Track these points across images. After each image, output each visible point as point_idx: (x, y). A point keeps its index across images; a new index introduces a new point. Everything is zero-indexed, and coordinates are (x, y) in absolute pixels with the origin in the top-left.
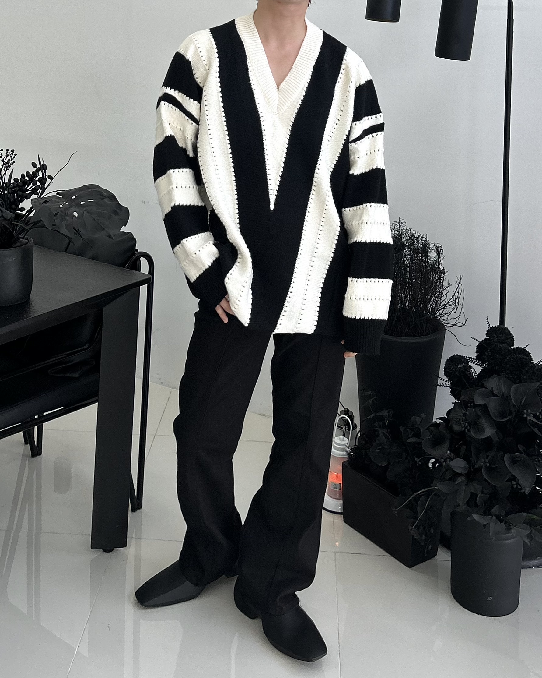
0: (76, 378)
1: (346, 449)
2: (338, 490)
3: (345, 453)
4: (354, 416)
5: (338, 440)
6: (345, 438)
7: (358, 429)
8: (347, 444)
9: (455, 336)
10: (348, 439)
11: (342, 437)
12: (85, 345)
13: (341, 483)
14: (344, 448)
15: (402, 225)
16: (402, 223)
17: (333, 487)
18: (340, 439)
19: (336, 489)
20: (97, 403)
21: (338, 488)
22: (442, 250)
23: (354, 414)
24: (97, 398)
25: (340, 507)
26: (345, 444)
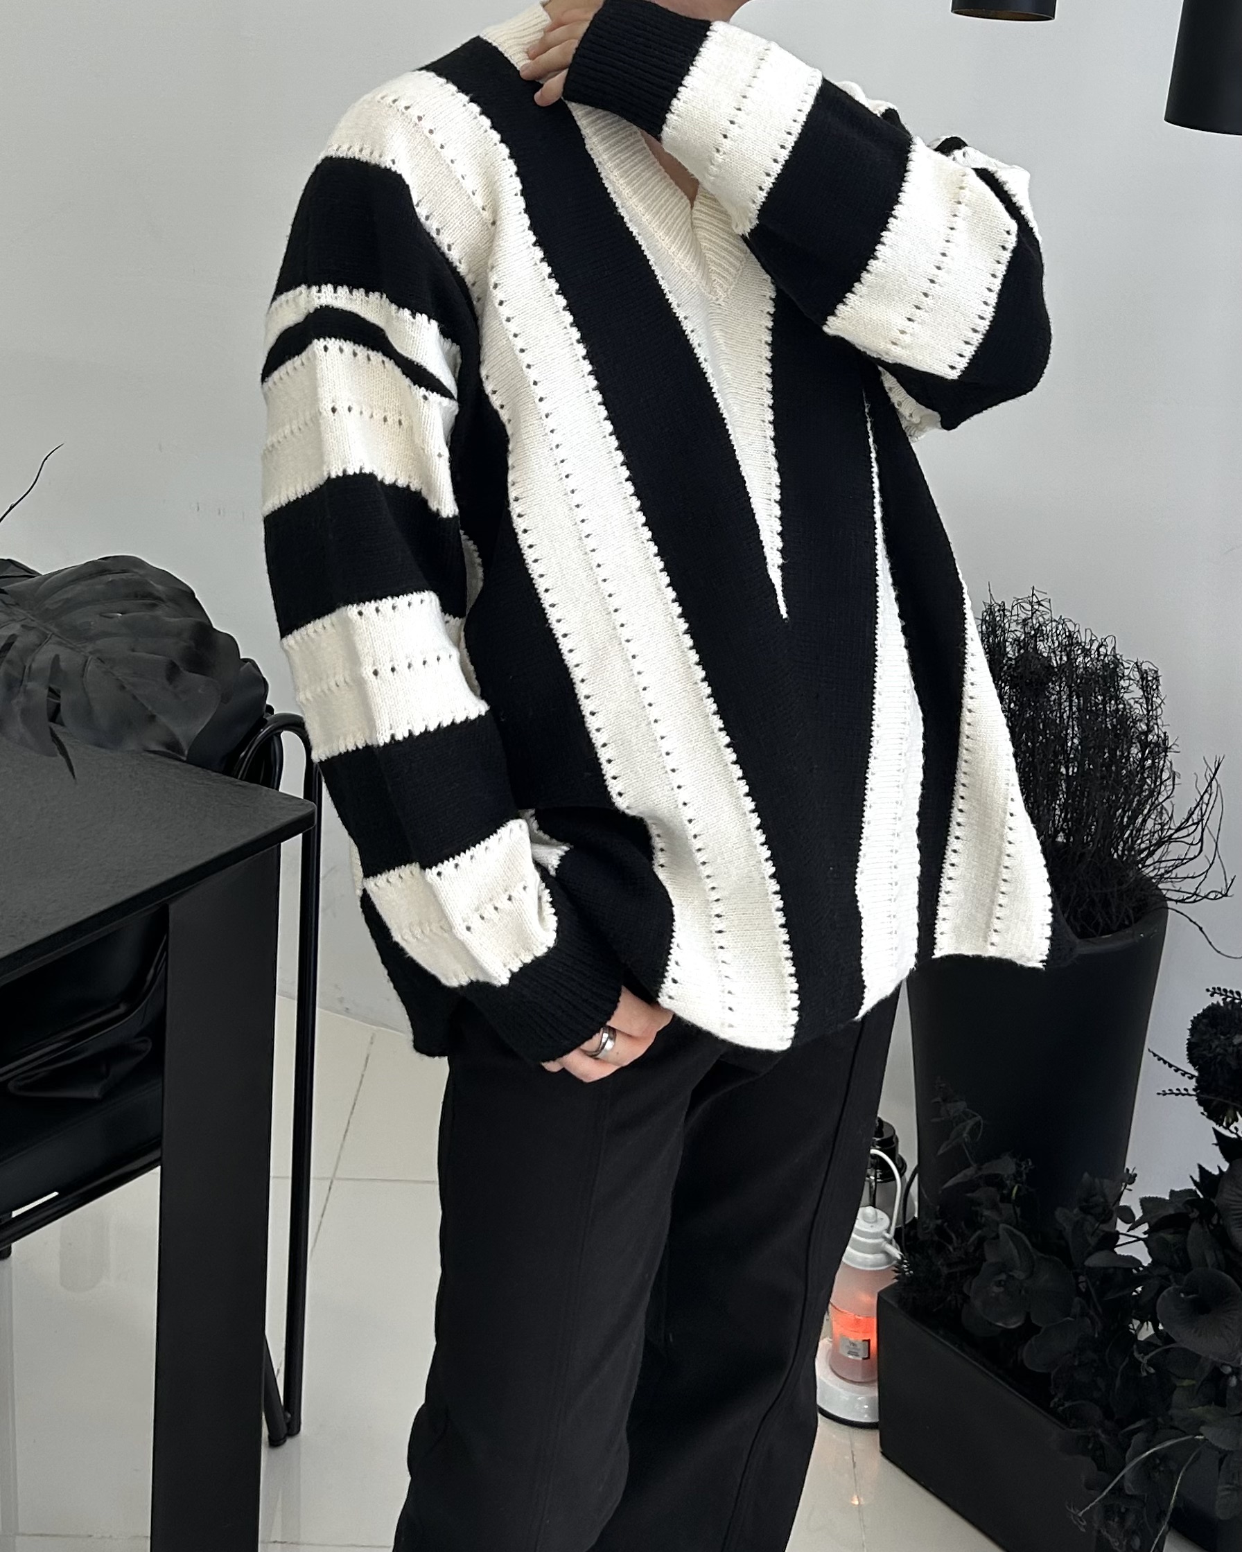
1: (884, 1248)
2: (861, 1359)
3: (882, 1257)
4: (897, 1139)
5: (867, 1224)
6: (881, 1214)
8: (889, 1231)
9: (1201, 929)
10: (891, 1217)
11: (870, 1210)
13: (871, 1342)
14: (882, 1244)
15: (1041, 608)
16: (1039, 603)
17: (847, 1351)
18: (867, 1219)
19: (857, 1355)
21: (860, 1352)
22: (1156, 679)
23: (897, 1133)
25: (871, 1408)
26: (881, 1233)
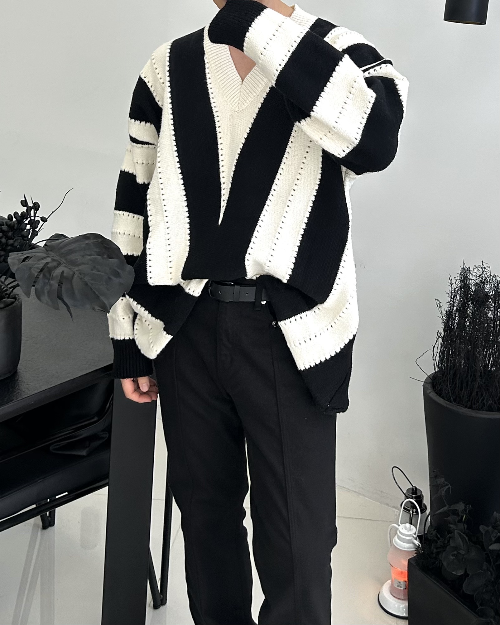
0: (82, 457)
1: (413, 541)
2: (402, 589)
3: (411, 545)
4: (423, 496)
5: (404, 529)
6: (412, 527)
7: (428, 511)
8: (415, 534)
10: (416, 528)
11: (408, 525)
12: (93, 418)
13: (406, 581)
14: (411, 539)
16: (485, 269)
17: (397, 585)
18: (406, 528)
19: (400, 586)
20: (107, 487)
21: (402, 586)
23: (423, 494)
24: (107, 481)
25: (405, 610)
26: (412, 534)
